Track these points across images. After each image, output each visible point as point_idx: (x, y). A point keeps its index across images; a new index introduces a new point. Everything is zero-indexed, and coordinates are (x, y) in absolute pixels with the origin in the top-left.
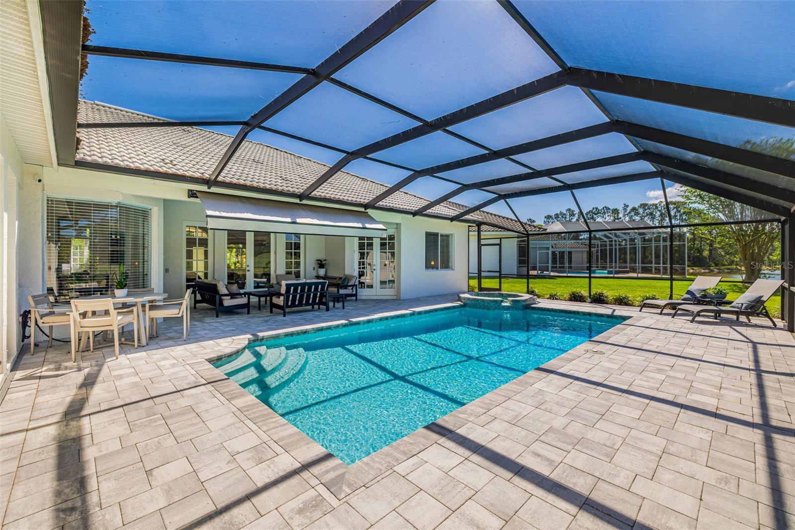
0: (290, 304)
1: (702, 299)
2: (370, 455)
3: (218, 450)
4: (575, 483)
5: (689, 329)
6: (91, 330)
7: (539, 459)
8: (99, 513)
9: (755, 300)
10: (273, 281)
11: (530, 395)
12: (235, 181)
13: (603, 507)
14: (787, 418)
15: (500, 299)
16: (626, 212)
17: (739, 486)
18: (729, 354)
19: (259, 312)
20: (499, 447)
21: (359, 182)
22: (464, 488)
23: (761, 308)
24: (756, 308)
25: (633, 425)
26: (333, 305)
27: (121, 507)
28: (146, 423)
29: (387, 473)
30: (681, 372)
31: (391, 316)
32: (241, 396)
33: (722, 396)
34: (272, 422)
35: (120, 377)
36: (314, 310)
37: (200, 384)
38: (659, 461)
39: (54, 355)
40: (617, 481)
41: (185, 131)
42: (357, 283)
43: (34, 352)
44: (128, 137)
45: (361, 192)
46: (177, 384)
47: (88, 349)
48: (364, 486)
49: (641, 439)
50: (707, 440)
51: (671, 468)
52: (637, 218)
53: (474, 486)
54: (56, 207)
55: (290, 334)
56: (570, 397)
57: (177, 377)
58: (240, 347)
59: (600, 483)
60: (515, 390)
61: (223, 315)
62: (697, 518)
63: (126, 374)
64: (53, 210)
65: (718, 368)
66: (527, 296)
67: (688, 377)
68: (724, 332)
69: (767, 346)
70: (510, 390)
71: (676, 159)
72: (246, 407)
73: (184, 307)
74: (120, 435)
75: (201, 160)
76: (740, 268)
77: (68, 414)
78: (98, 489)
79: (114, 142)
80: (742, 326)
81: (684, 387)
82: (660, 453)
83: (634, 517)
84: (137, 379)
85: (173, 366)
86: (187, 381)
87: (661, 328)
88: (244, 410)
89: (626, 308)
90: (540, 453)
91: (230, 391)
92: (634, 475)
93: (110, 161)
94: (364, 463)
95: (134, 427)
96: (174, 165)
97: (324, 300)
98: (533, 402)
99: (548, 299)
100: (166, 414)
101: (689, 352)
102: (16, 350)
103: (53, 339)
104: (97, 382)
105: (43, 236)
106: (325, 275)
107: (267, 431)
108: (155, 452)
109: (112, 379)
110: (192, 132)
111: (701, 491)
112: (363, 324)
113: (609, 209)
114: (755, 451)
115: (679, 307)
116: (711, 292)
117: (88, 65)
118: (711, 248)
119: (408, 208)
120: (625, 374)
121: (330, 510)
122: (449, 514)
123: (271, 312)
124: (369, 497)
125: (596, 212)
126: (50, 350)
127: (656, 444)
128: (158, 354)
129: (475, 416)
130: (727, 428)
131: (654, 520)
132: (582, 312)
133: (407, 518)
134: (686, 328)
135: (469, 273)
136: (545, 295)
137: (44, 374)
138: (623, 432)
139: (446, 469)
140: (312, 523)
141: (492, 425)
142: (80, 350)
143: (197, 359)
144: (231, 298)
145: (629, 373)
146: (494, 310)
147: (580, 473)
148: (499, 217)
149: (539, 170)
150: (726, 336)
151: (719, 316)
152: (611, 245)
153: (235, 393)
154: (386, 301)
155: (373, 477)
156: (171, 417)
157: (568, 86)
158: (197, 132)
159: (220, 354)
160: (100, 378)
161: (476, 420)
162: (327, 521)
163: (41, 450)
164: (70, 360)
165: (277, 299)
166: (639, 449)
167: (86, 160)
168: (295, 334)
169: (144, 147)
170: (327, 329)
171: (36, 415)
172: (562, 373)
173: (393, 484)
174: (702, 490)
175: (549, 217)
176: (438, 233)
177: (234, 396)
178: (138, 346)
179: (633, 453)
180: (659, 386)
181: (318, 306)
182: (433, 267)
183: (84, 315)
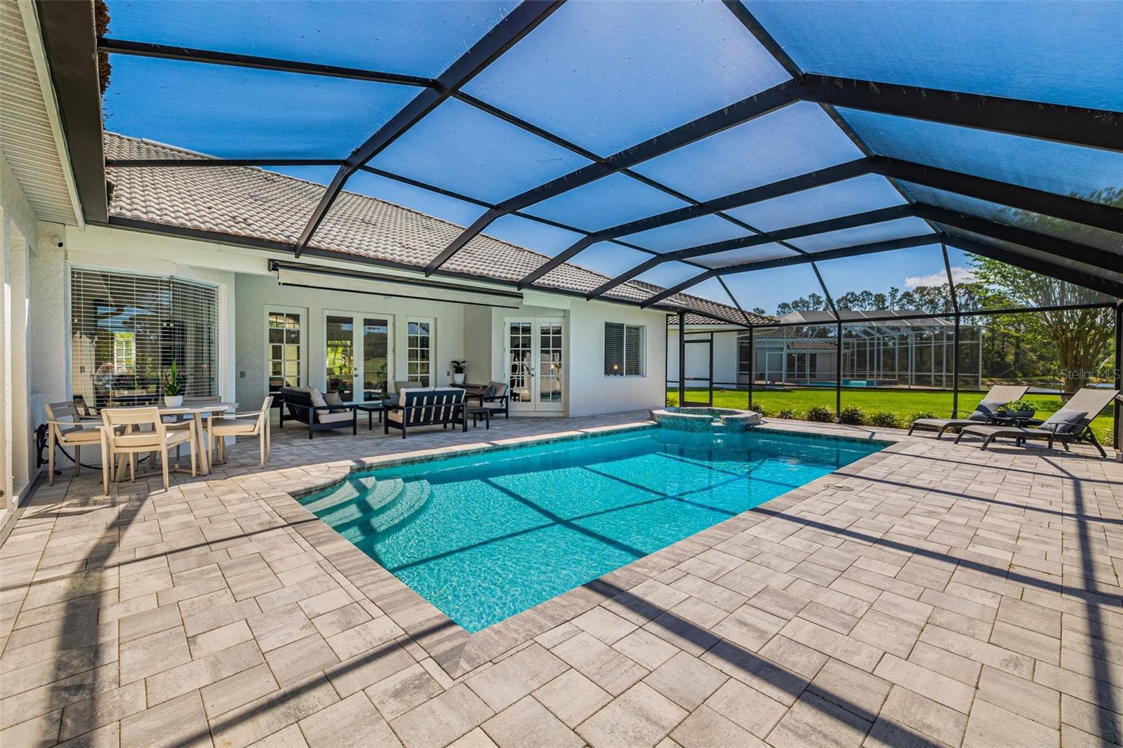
0: (412, 420)
1: (999, 417)
2: (504, 621)
3: (290, 612)
4: (795, 662)
5: (977, 458)
6: (131, 451)
7: (745, 630)
8: (116, 692)
9: (1075, 418)
10: (391, 389)
11: (741, 544)
12: (333, 247)
13: (832, 696)
14: (1113, 580)
15: (710, 416)
16: (894, 298)
17: (1034, 671)
18: (1033, 493)
19: (370, 432)
20: (688, 613)
21: (512, 252)
22: (634, 666)
23: (1085, 430)
24: (1077, 431)
25: (886, 585)
26: (473, 423)
27: (148, 685)
28: (196, 575)
29: (525, 645)
30: (961, 515)
31: (553, 439)
32: (331, 540)
33: (1019, 548)
34: (370, 576)
35: (167, 515)
36: (447, 431)
37: (277, 525)
38: (920, 634)
39: (81, 486)
40: (855, 661)
41: (268, 180)
42: (508, 394)
43: (53, 482)
44: (186, 187)
45: (514, 266)
46: (244, 524)
47: (127, 478)
48: (490, 661)
49: (896, 605)
50: (993, 608)
51: (937, 644)
52: (911, 307)
53: (648, 664)
54: (84, 282)
55: (410, 462)
56: (797, 547)
57: (245, 515)
58: (338, 477)
59: (831, 664)
60: (719, 536)
61: (320, 436)
62: (970, 712)
63: (176, 511)
64: (80, 286)
65: (1016, 512)
66: (749, 414)
67: (971, 523)
68: (1029, 463)
69: (1090, 483)
70: (711, 537)
71: (963, 214)
72: (337, 555)
73: (261, 422)
74: (158, 591)
75: (288, 219)
76: (1058, 379)
77: (90, 562)
78: (119, 661)
79: (166, 194)
80: (1055, 456)
81: (964, 536)
82: (922, 624)
83: (875, 711)
84: (190, 518)
85: (243, 500)
86: (259, 521)
87: (938, 457)
88: (333, 559)
89: (889, 430)
90: (747, 621)
91: (316, 534)
92: (881, 654)
93: (158, 218)
94: (494, 630)
95: (178, 580)
96: (249, 225)
97: (460, 416)
98: (744, 553)
99: (778, 418)
100: (223, 564)
101: (975, 489)
102: (28, 478)
103: (81, 464)
104: (135, 521)
105: (66, 322)
106: (464, 382)
107: (362, 587)
108: (203, 614)
109: (156, 517)
110: (279, 181)
111: (978, 675)
112: (514, 449)
113: (871, 294)
114: (1061, 624)
115: (965, 428)
116: (1012, 407)
117: (111, 69)
118: (1017, 350)
119: (580, 288)
120: (881, 518)
121: (438, 693)
122: (608, 701)
123: (387, 432)
124: (495, 676)
125: (851, 298)
126: (77, 479)
127: (917, 612)
128: (224, 486)
129: (659, 570)
130: (1023, 591)
131: (905, 714)
132: (825, 435)
133: (548, 705)
134: (973, 458)
135: (667, 381)
136: (774, 412)
137: (64, 510)
138: (871, 595)
139: (609, 641)
140: (411, 710)
141: (681, 583)
142: (117, 479)
143: (276, 492)
144: (330, 413)
145: (886, 516)
146: (701, 431)
147: (802, 648)
148: (713, 304)
149: (765, 232)
150: (1031, 468)
151: (1024, 442)
152: (872, 345)
153: (322, 537)
154: (548, 419)
155: (504, 650)
156: (231, 567)
157: (802, 101)
158: (285, 181)
159: (309, 486)
160: (140, 516)
161: (660, 577)
162: (434, 707)
163: (47, 608)
164: (101, 492)
165: (394, 415)
166: (892, 618)
167: (123, 215)
168: (416, 461)
169: (208, 200)
170: (461, 455)
171: (46, 563)
172: (789, 516)
173: (533, 660)
174: (980, 675)
175: (784, 306)
176: (623, 325)
177: (321, 540)
178: (197, 475)
179: (882, 623)
180: (928, 534)
181: (451, 424)
182: (615, 373)
183: (121, 430)
